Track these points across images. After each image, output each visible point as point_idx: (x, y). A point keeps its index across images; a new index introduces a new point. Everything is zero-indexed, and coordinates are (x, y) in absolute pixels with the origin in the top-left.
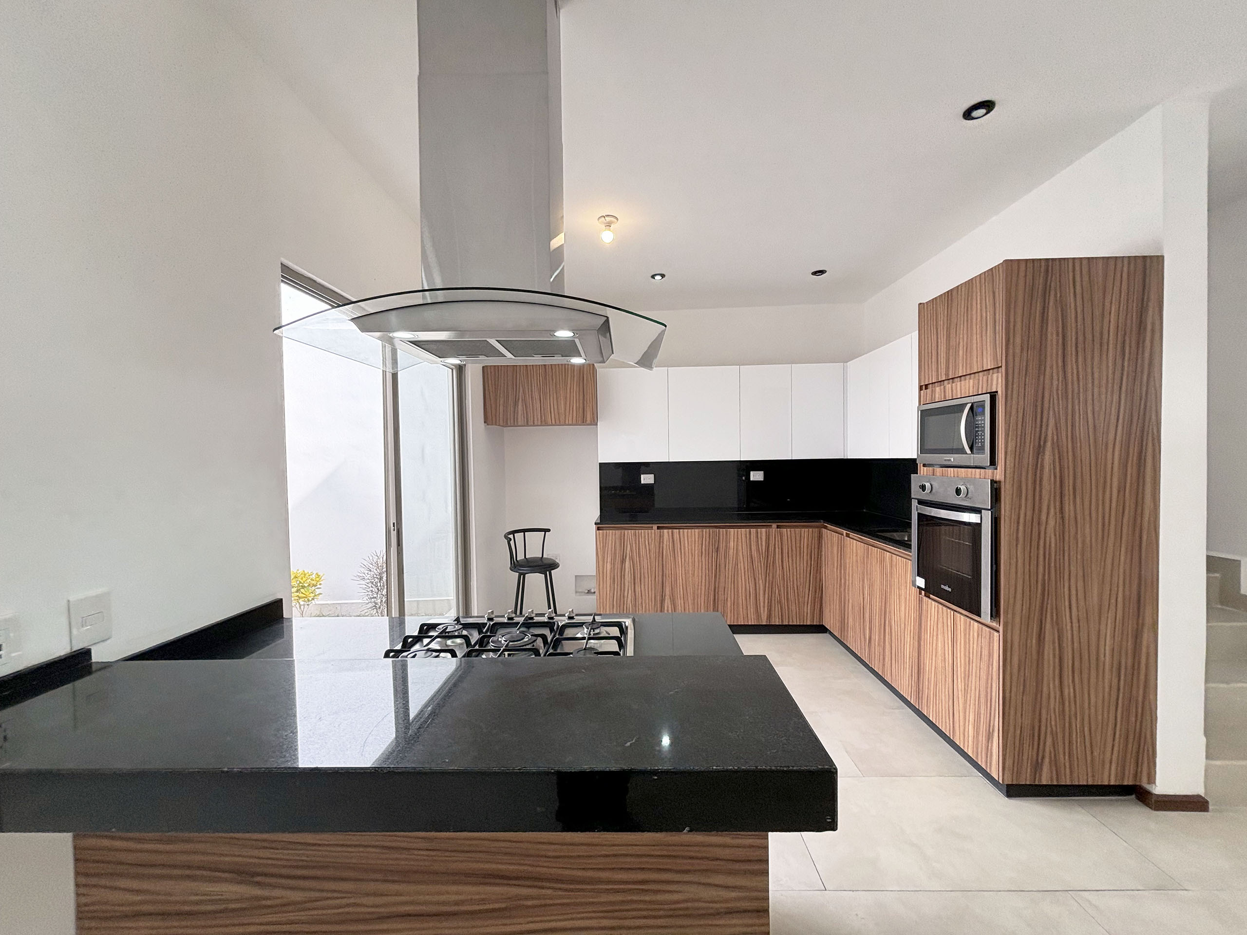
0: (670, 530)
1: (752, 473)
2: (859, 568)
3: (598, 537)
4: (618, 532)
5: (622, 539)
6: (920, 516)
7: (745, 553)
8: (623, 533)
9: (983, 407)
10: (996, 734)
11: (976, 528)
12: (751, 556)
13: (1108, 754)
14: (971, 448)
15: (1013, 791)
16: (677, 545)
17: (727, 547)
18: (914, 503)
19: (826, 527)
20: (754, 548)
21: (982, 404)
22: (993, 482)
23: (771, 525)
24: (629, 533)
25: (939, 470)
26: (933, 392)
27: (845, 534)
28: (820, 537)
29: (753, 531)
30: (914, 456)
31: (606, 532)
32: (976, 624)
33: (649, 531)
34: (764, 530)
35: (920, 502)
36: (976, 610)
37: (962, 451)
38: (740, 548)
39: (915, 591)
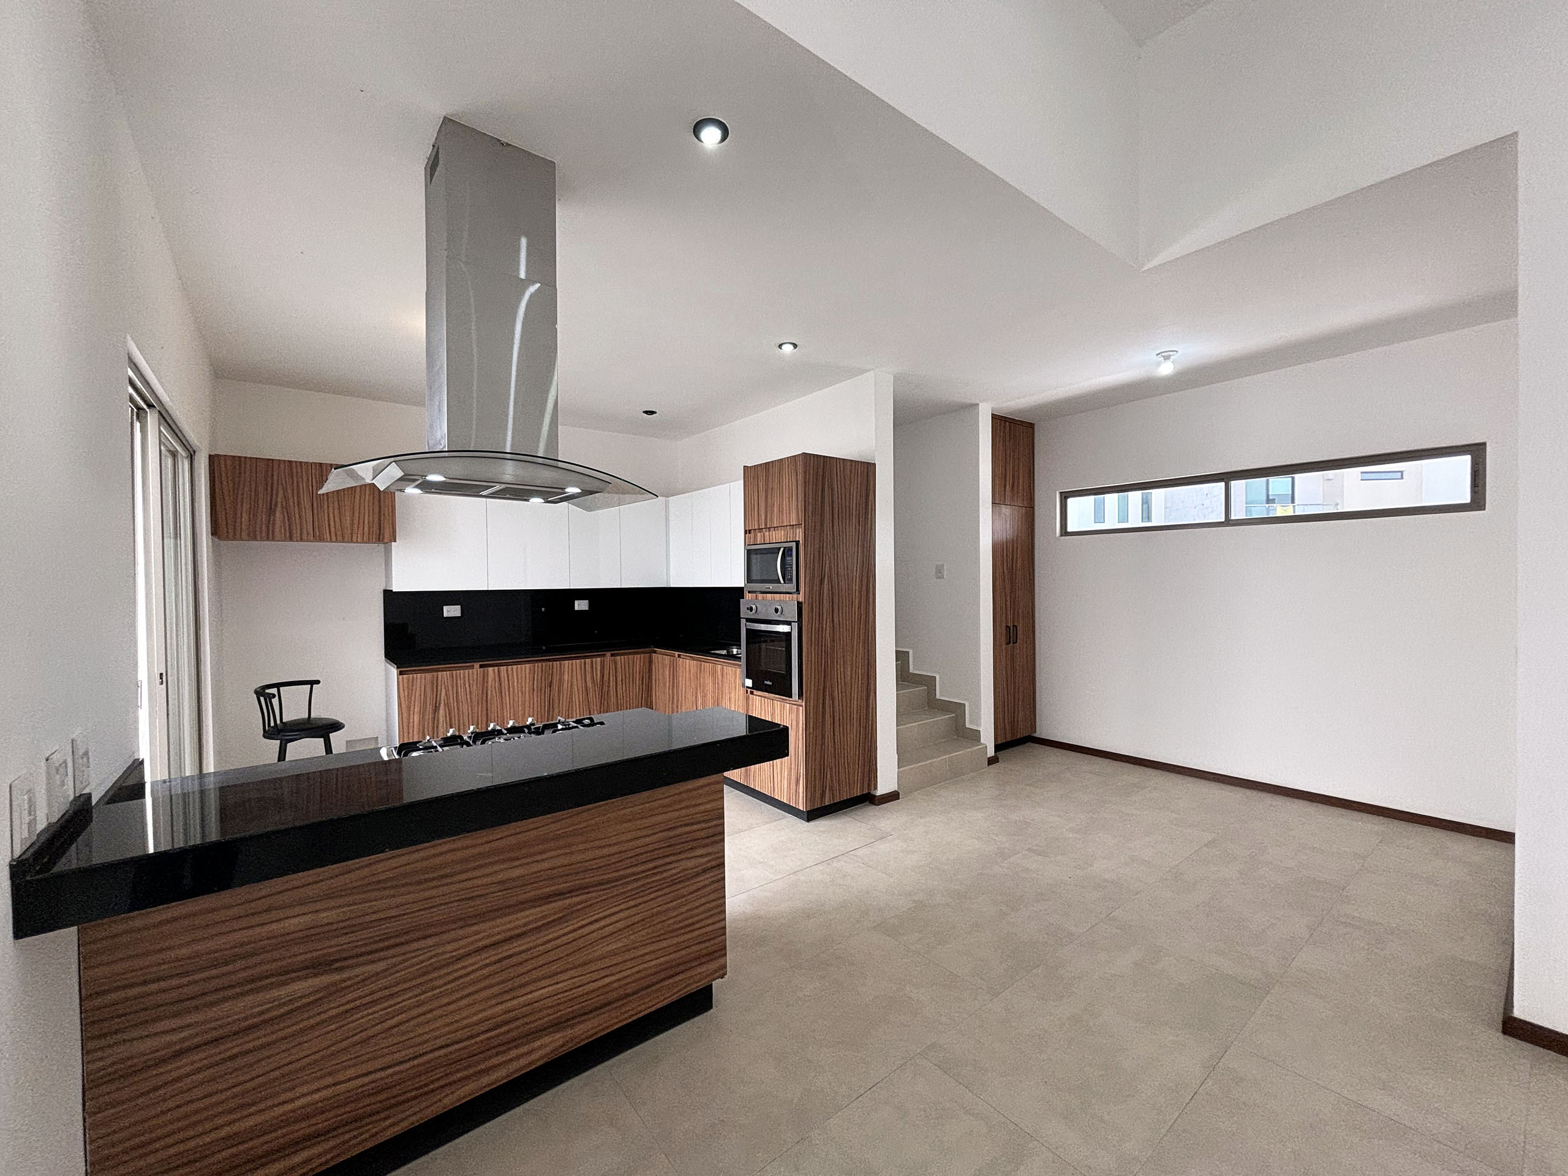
0: (496, 668)
1: (576, 602)
2: (692, 684)
3: (401, 684)
4: (429, 676)
5: (435, 684)
6: (747, 629)
7: (580, 686)
8: (435, 677)
9: (791, 550)
10: (801, 779)
11: (788, 635)
12: (586, 687)
13: (856, 778)
14: (784, 579)
15: (811, 815)
16: (505, 684)
17: (561, 680)
18: (743, 621)
19: (655, 652)
20: (589, 679)
21: (790, 549)
22: (798, 603)
23: (605, 654)
24: (444, 676)
25: (760, 596)
26: (755, 536)
27: (677, 656)
28: (650, 662)
29: (588, 661)
30: (742, 585)
31: (413, 677)
32: (788, 705)
33: (471, 671)
34: (599, 659)
35: (748, 620)
36: (789, 695)
37: (778, 581)
38: (575, 681)
39: (742, 691)
